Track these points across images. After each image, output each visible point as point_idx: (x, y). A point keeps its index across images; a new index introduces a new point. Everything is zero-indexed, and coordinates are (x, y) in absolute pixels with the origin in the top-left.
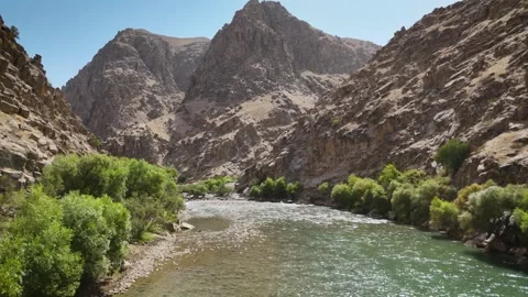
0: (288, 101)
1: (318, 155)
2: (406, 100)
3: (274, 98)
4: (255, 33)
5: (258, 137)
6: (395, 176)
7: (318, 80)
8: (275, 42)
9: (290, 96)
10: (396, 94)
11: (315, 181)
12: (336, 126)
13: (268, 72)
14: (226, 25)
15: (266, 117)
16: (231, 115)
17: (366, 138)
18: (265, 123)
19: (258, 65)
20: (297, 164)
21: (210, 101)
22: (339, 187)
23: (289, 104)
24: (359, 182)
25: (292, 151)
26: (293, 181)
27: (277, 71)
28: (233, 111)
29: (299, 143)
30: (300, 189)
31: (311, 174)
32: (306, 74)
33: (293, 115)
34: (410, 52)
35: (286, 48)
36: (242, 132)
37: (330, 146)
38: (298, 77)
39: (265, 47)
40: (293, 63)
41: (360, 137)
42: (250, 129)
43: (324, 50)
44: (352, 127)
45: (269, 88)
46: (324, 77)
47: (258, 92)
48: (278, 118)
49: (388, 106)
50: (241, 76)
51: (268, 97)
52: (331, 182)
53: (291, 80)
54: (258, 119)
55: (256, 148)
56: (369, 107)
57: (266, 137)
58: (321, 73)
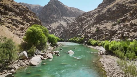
0: (61, 24)
1: (67, 35)
2: (78, 28)
3: (58, 23)
4: (53, 8)
5: (55, 31)
6: (75, 38)
7: (66, 19)
8: (57, 10)
9: (61, 23)
10: (77, 27)
11: (67, 39)
12: (69, 31)
13: (56, 17)
14: (46, 5)
15: (57, 27)
16: (49, 26)
17: (73, 33)
18: (57, 28)
19: (54, 16)
20: (64, 37)
21: (44, 23)
22: (70, 40)
23: (61, 25)
24: (72, 39)
25: (63, 34)
26: (63, 39)
27: (58, 17)
28: (50, 25)
29: (64, 33)
30: (64, 40)
31: (66, 38)
32: (64, 17)
33: (62, 27)
34: (80, 20)
35: (60, 12)
36: (52, 30)
37: (68, 34)
38: (62, 18)
39: (55, 12)
40: (61, 15)
41: (72, 33)
42: (54, 30)
43: (68, 12)
44: (71, 31)
45: (57, 21)
46: (68, 18)
47: (54, 22)
48: (59, 27)
49: (76, 29)
50: (51, 18)
51: (57, 23)
52: (69, 39)
53: (61, 19)
54: (55, 28)
55: (55, 33)
56: (74, 29)
57: (57, 31)
58: (67, 17)
